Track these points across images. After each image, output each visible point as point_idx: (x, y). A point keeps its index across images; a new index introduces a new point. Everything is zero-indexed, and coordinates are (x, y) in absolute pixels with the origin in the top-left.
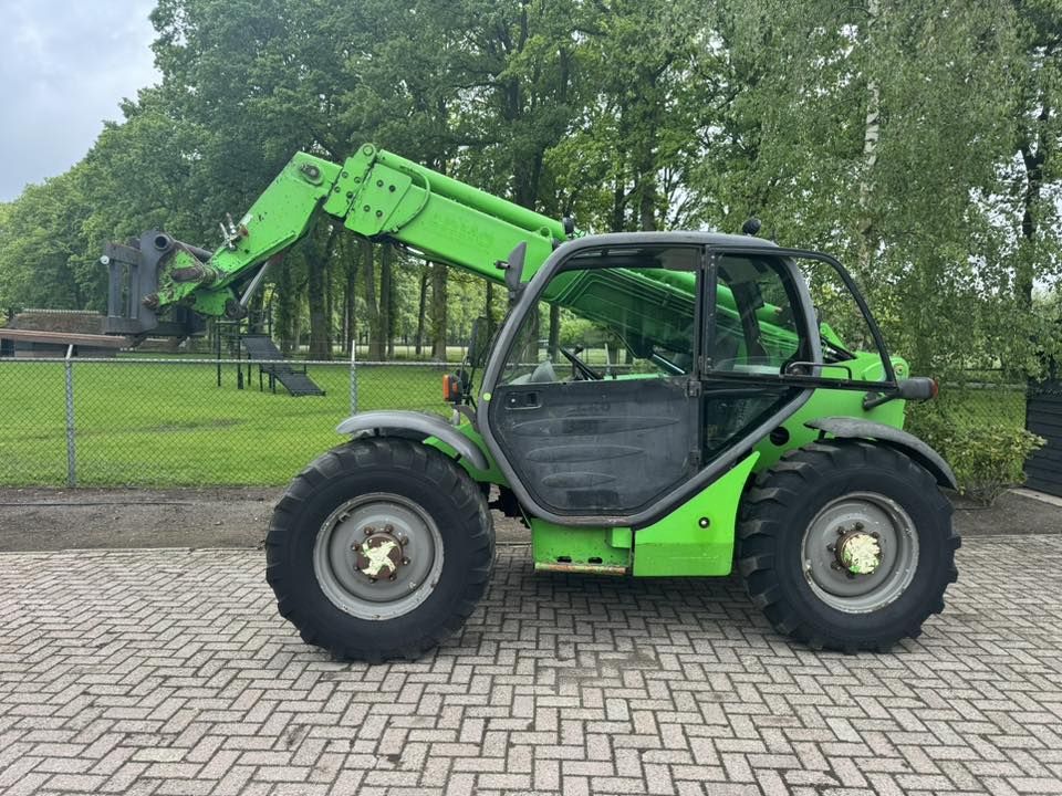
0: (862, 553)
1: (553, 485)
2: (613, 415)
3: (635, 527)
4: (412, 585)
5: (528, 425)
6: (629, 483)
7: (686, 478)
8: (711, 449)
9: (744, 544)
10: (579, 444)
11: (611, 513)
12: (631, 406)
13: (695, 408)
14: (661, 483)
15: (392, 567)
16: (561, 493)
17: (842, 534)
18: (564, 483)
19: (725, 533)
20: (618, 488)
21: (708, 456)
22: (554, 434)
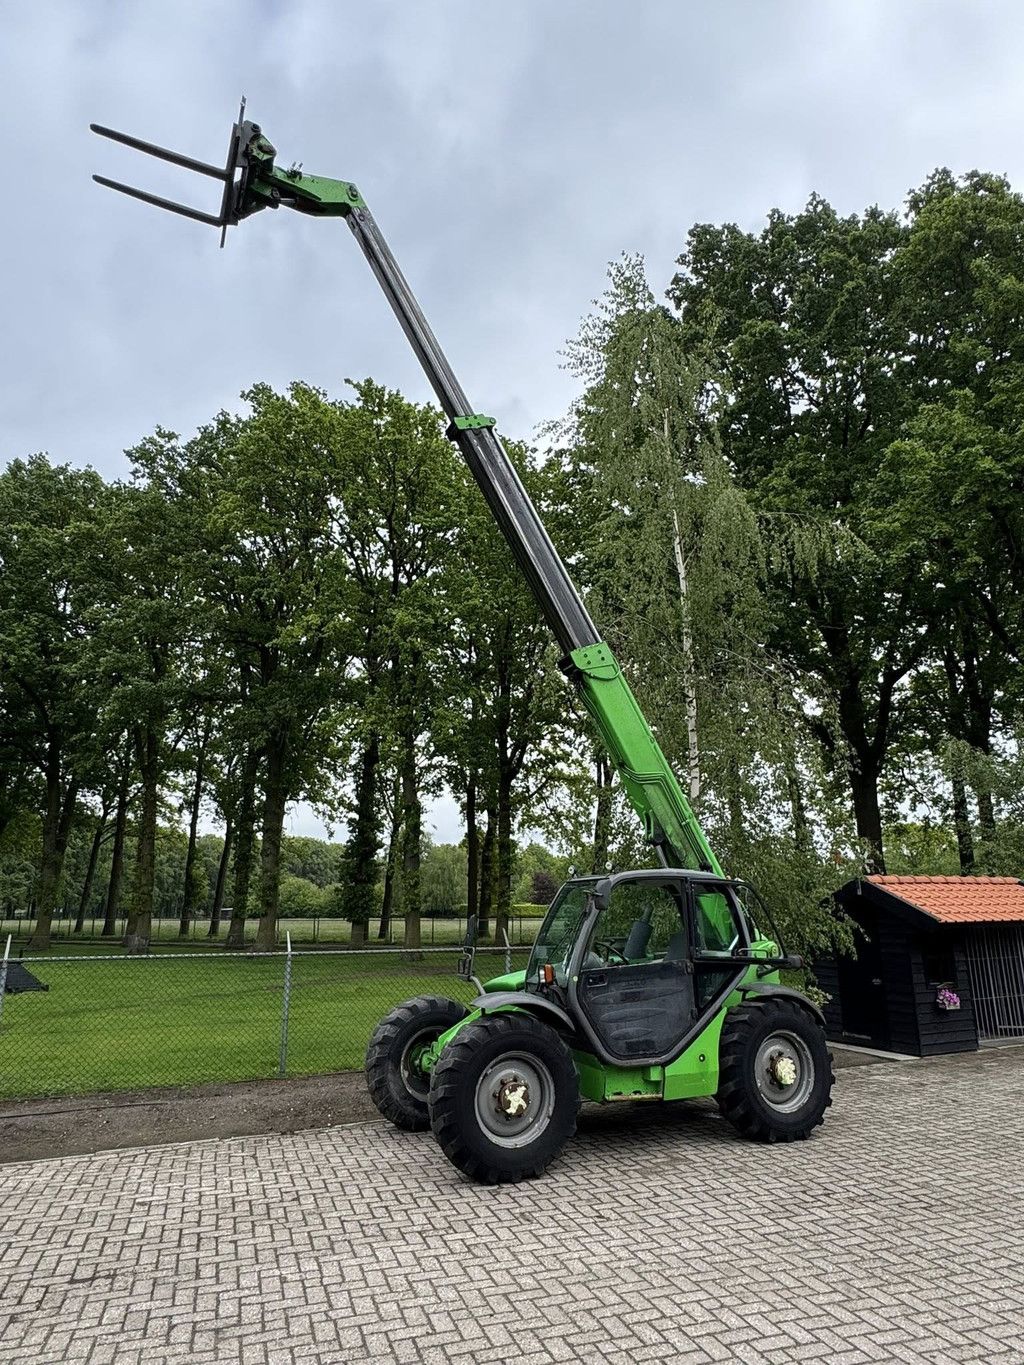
0: (787, 1070)
1: (617, 1039)
2: (647, 988)
3: (664, 1065)
4: (531, 1120)
5: (600, 997)
6: (660, 1034)
7: (691, 1028)
8: (701, 1008)
9: (725, 1074)
10: (631, 1009)
11: (651, 1056)
12: (658, 980)
13: (690, 979)
14: (679, 1032)
15: (525, 1105)
16: (622, 1043)
17: (773, 1061)
18: (624, 1036)
19: (714, 1066)
20: (655, 1038)
21: (701, 1012)
22: (615, 1002)
